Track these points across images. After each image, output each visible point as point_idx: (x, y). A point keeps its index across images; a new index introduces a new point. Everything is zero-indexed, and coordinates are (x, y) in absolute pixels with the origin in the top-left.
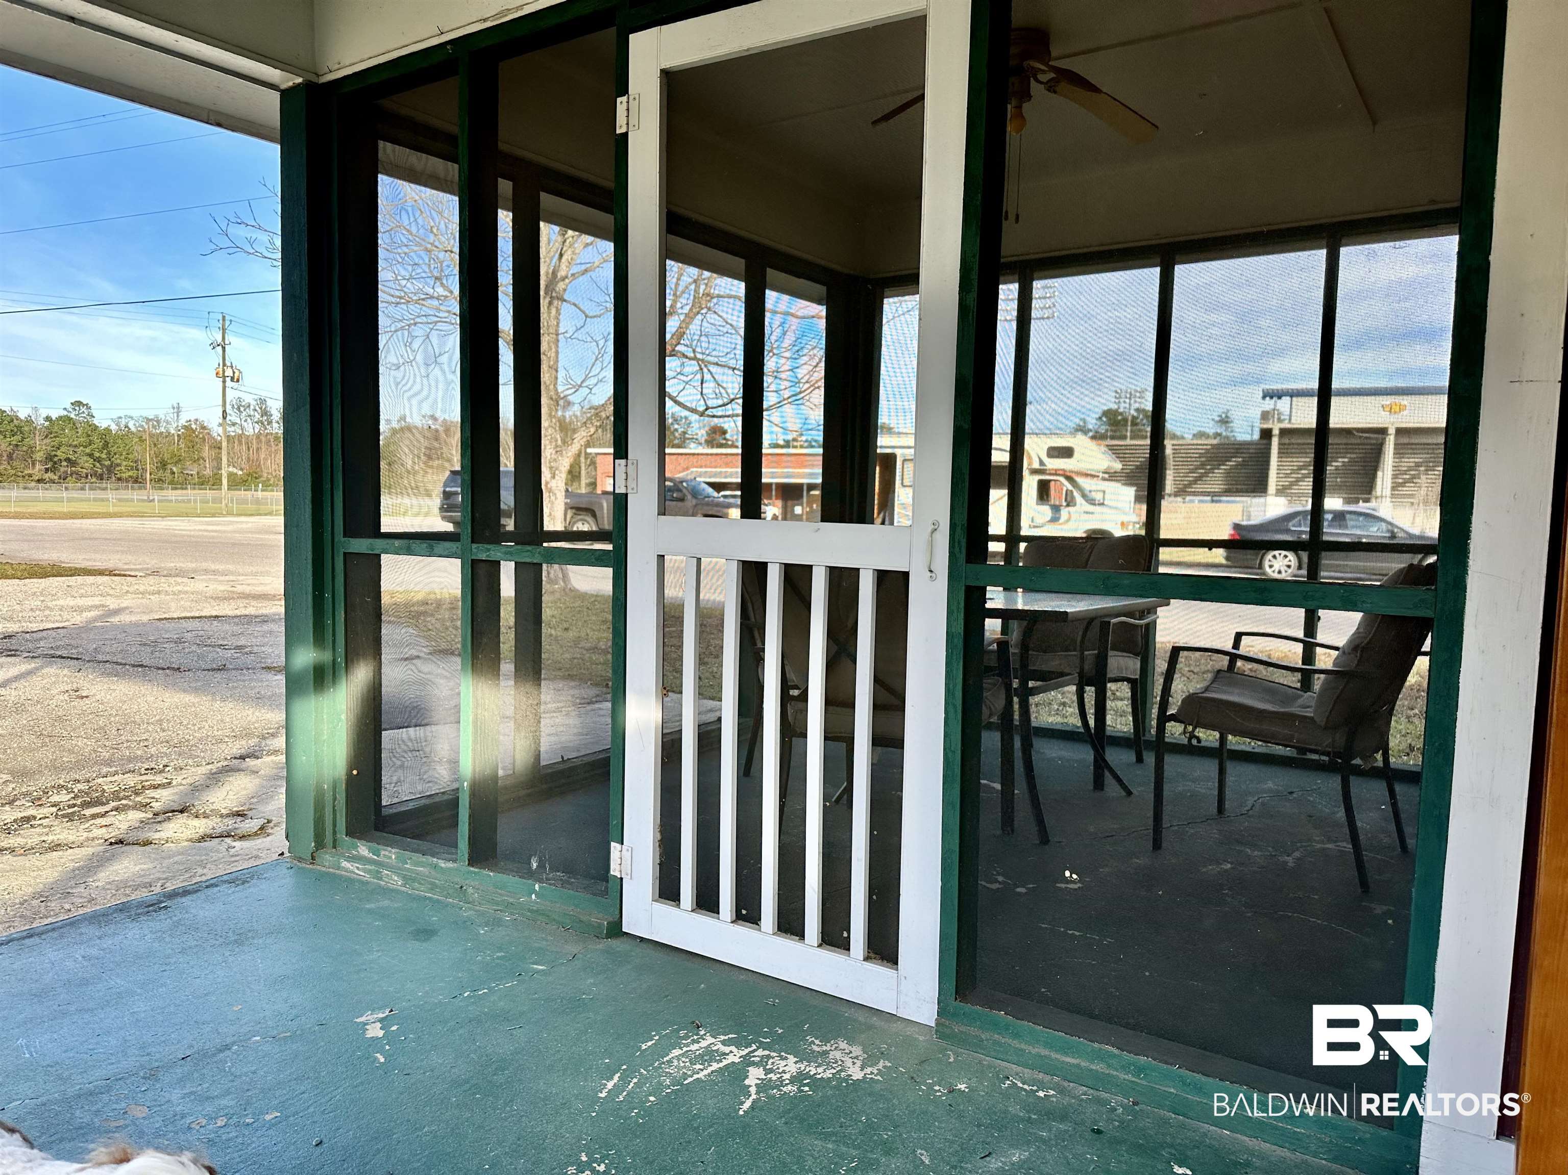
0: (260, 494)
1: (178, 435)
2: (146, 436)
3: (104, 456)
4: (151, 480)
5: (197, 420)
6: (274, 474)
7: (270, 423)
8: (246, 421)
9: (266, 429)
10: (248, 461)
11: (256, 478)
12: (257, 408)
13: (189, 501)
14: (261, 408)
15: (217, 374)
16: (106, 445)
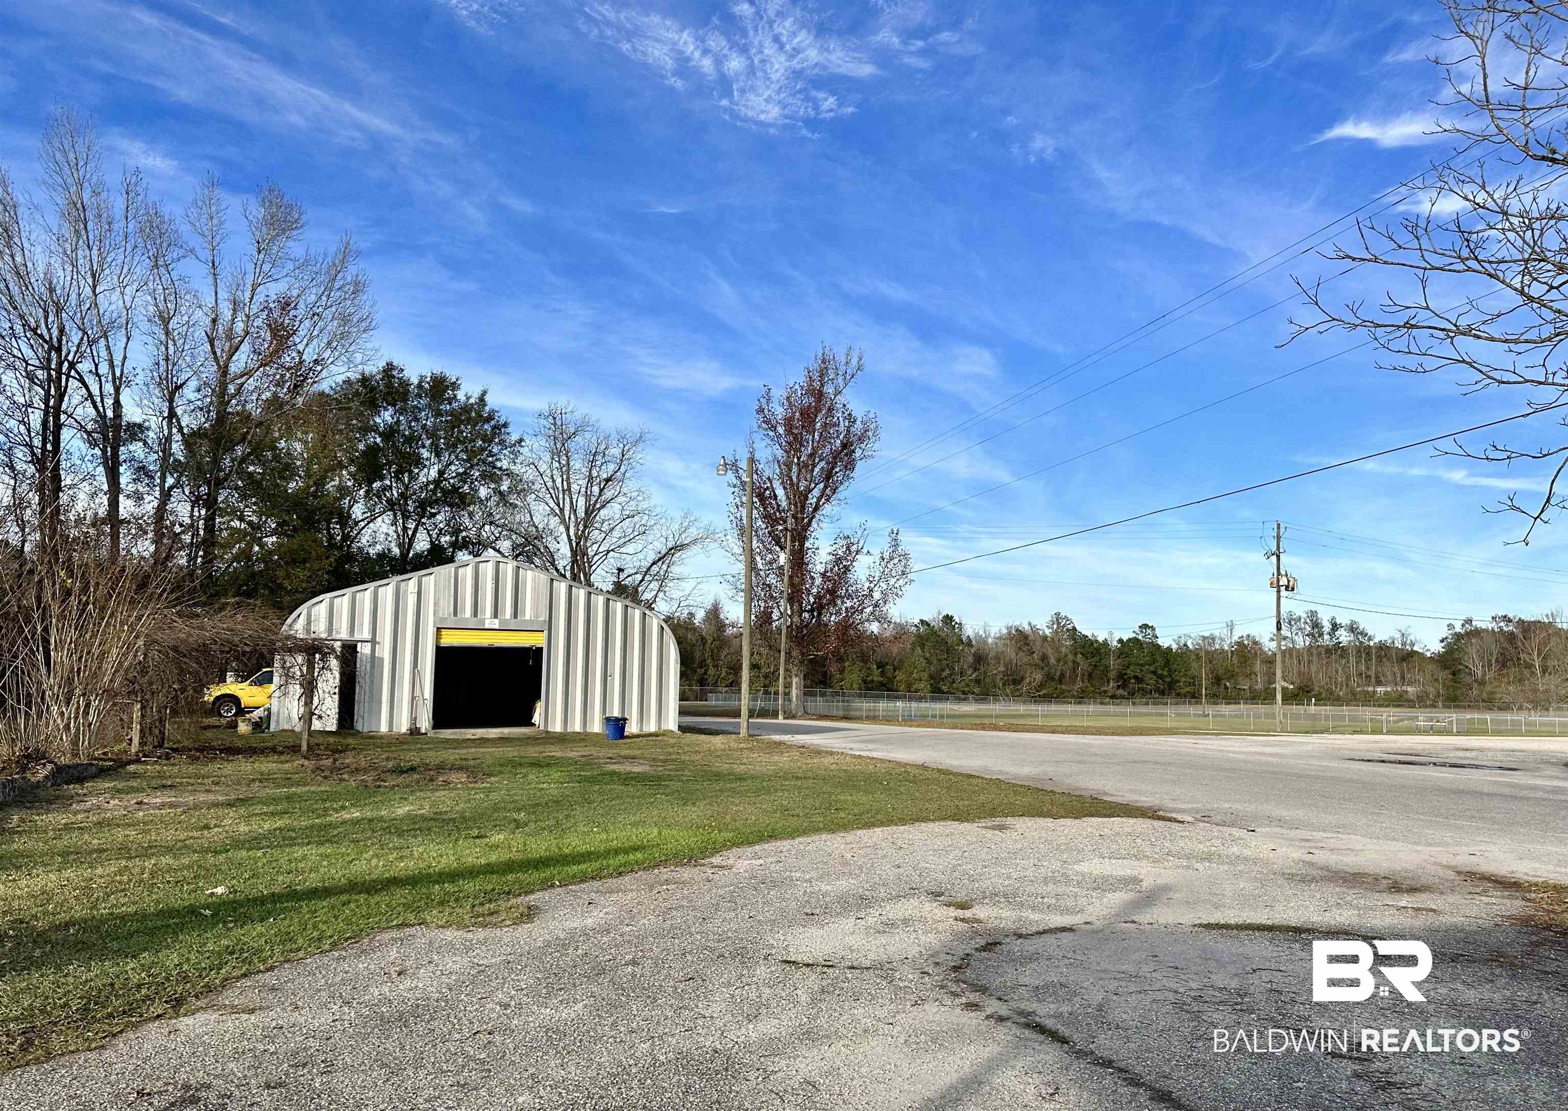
0: (1313, 709)
1: (1232, 652)
2: (1203, 654)
3: (1165, 673)
4: (1206, 695)
5: (1248, 636)
6: (1326, 688)
7: (1321, 635)
8: (1297, 634)
9: (1317, 641)
10: (1299, 676)
11: (1308, 692)
12: (1308, 621)
13: (1242, 716)
14: (1312, 621)
15: (1271, 584)
16: (1167, 663)
